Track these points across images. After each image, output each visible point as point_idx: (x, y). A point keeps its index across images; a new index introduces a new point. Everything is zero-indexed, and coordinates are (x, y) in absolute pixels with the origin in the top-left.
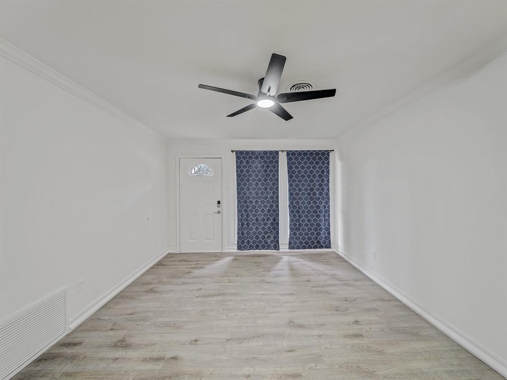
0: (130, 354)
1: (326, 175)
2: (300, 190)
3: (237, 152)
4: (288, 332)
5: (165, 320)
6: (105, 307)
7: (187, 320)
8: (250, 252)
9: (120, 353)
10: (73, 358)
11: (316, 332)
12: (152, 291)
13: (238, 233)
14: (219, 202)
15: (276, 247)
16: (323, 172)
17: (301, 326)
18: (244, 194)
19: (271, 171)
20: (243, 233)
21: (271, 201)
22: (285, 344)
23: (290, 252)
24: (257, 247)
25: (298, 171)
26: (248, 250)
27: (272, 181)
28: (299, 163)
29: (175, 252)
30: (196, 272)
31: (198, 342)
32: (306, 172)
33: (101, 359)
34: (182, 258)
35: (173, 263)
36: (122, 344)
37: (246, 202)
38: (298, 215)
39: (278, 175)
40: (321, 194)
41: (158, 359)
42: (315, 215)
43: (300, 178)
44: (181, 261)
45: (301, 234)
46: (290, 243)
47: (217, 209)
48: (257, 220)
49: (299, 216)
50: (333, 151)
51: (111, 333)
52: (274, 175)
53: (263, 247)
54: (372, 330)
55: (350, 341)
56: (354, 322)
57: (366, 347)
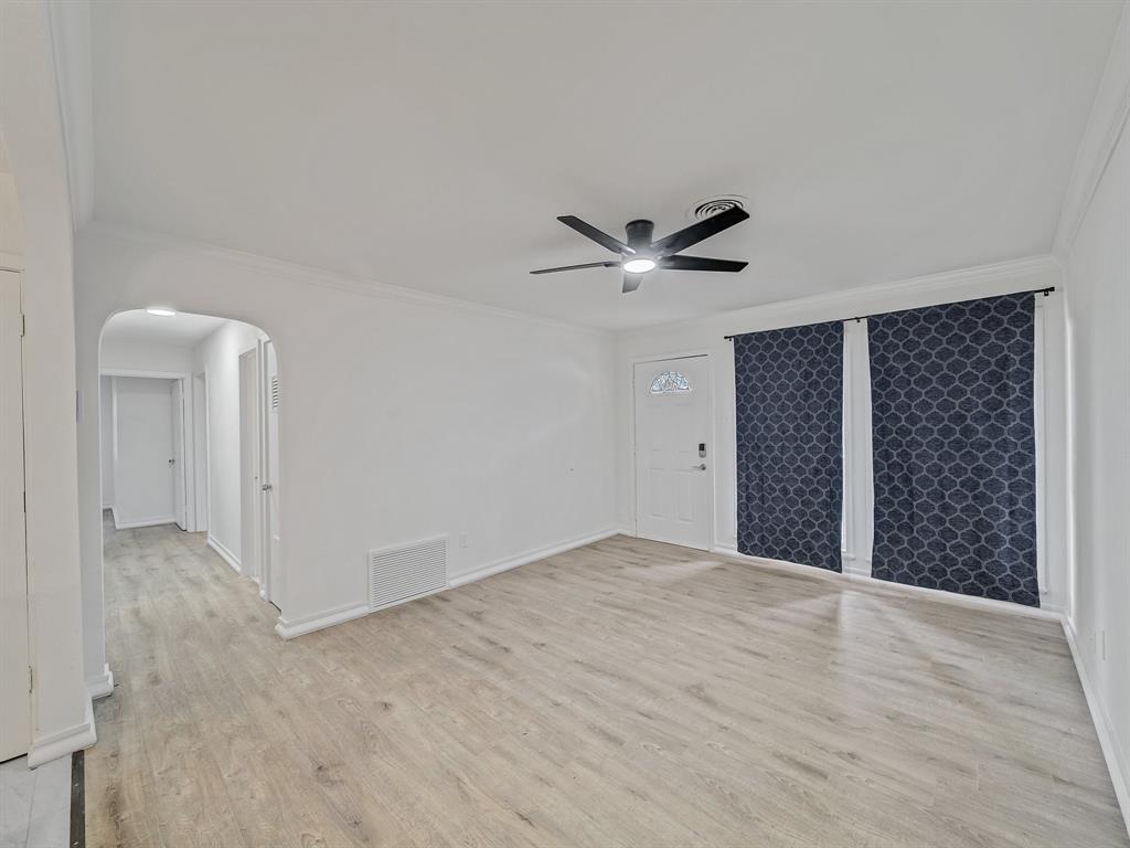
0: (477, 628)
1: (1019, 371)
2: (912, 420)
3: (737, 339)
5: (534, 611)
6: (494, 577)
7: (555, 620)
8: (767, 563)
9: (468, 623)
10: (437, 610)
11: (725, 720)
12: (551, 576)
13: (739, 516)
14: (702, 447)
15: (835, 563)
16: (1004, 363)
18: (755, 429)
19: (822, 373)
20: (750, 517)
21: (824, 448)
23: (873, 586)
24: (785, 555)
25: (906, 369)
26: (762, 556)
27: (825, 398)
28: (910, 345)
29: (628, 533)
30: (630, 570)
31: (543, 648)
32: (934, 369)
33: (453, 621)
34: (628, 545)
35: (610, 549)
36: (477, 617)
37: (759, 447)
38: (906, 490)
39: (841, 382)
40: (994, 431)
41: (491, 643)
42: (970, 495)
43: (913, 385)
44: (625, 549)
45: (915, 544)
46: (876, 562)
47: (699, 462)
48: (785, 491)
49: (911, 493)
50: (1052, 289)
51: (477, 603)
52: (829, 384)
53: (800, 559)
54: (871, 785)
55: (777, 766)
56: (841, 752)
57: (801, 790)
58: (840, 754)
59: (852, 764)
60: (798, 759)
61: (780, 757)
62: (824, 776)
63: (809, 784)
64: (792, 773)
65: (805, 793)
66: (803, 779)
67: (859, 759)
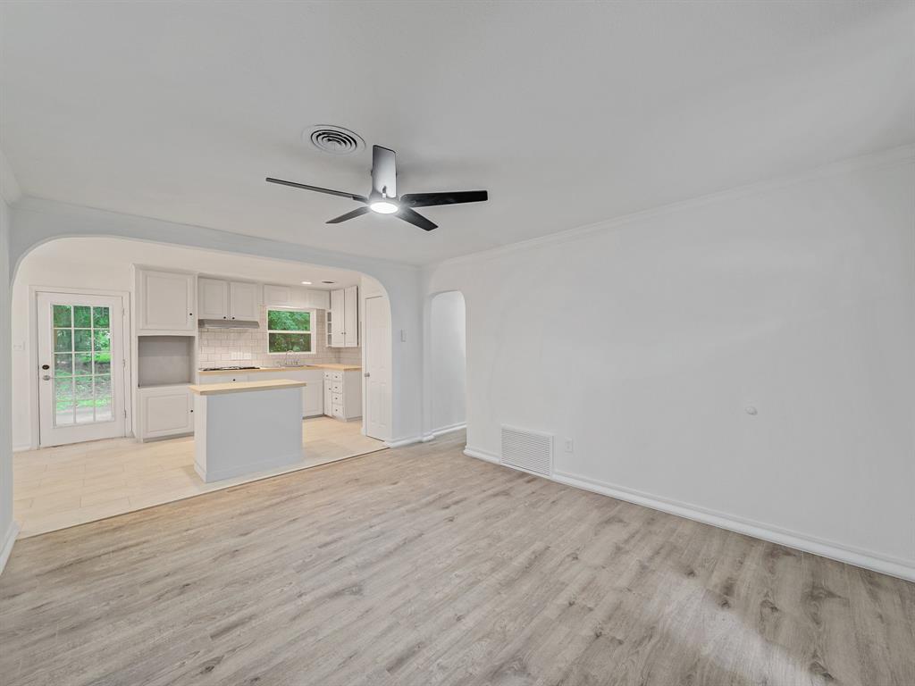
4: (354, 577)
11: (308, 598)
17: (337, 594)
22: (350, 563)
54: (178, 664)
55: (246, 612)
56: (219, 663)
57: (218, 617)
58: (218, 660)
59: (204, 663)
60: (239, 628)
61: (251, 618)
62: (213, 637)
63: (218, 624)
64: (234, 618)
65: (214, 618)
66: (225, 622)
67: (201, 673)
